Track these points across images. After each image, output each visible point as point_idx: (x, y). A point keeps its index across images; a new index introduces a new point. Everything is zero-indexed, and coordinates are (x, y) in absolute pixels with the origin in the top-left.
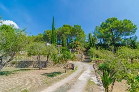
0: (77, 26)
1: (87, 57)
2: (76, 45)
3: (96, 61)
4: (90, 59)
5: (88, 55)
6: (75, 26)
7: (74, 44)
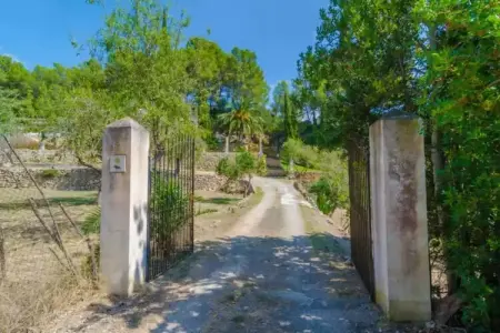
0: (243, 53)
1: (273, 162)
2: (239, 122)
3: (298, 176)
4: (281, 168)
5: (275, 158)
6: (235, 51)
7: (235, 118)
